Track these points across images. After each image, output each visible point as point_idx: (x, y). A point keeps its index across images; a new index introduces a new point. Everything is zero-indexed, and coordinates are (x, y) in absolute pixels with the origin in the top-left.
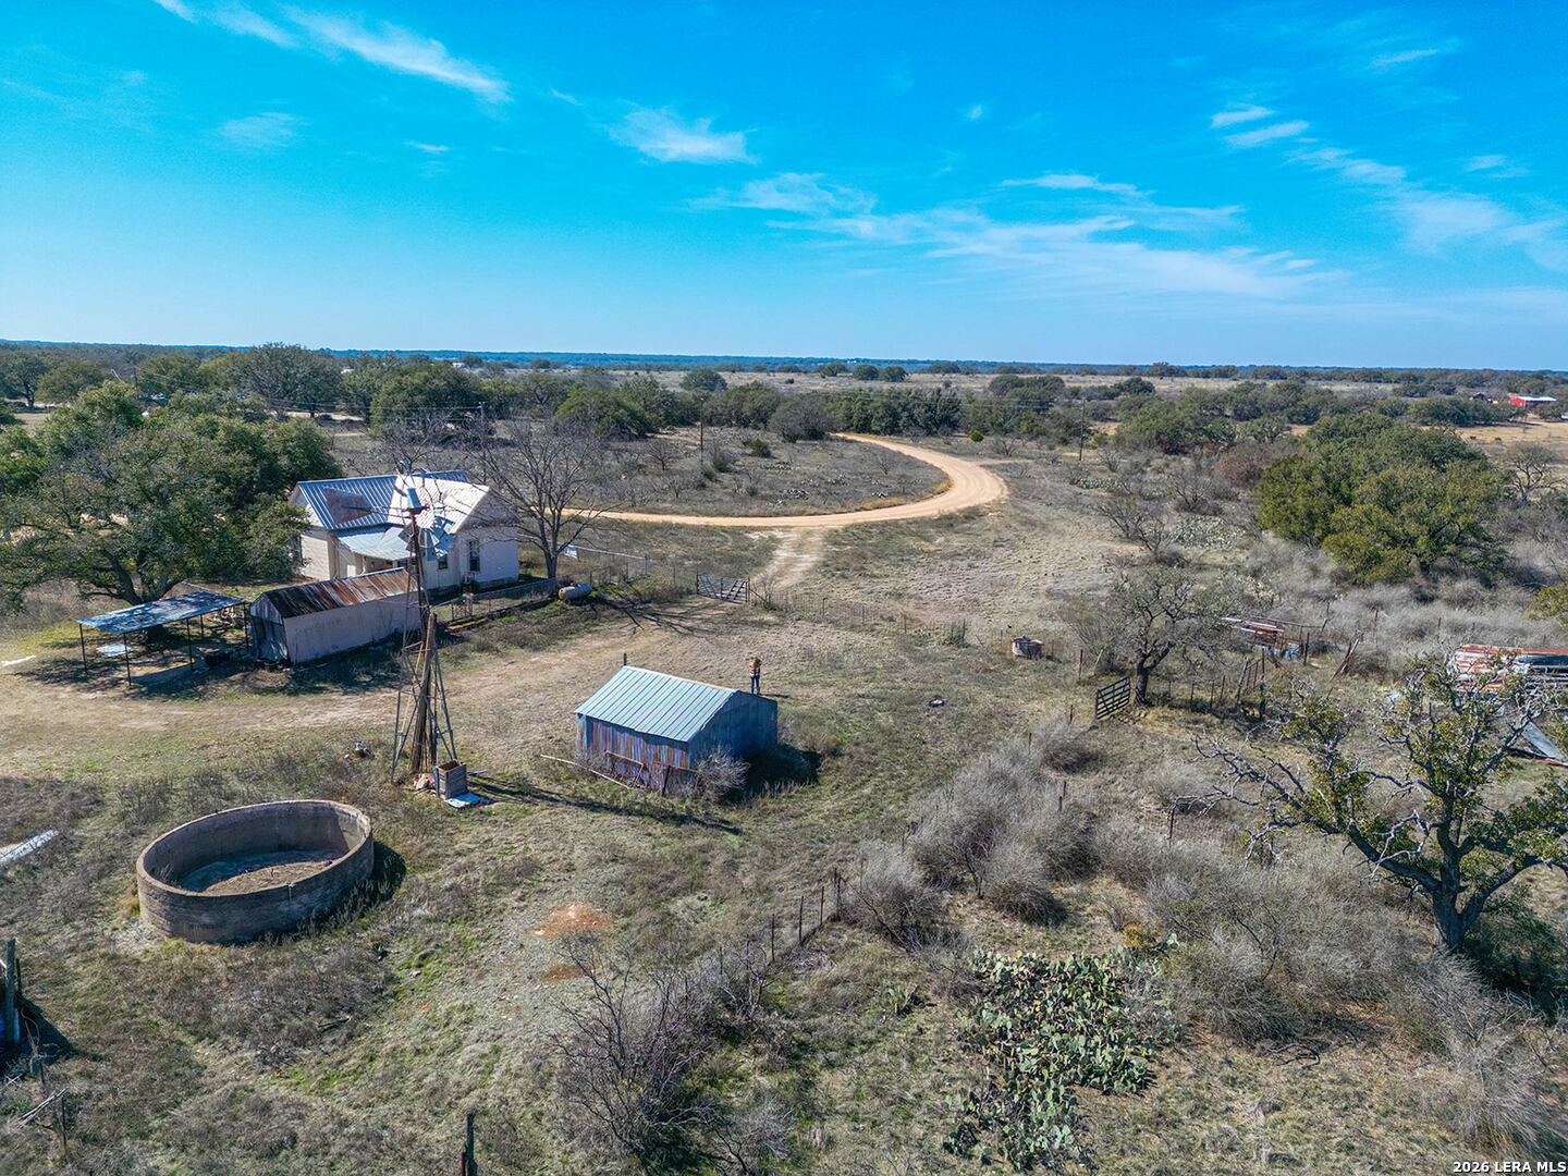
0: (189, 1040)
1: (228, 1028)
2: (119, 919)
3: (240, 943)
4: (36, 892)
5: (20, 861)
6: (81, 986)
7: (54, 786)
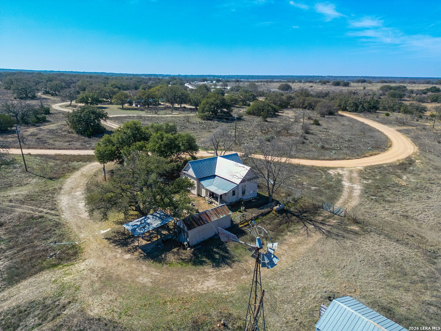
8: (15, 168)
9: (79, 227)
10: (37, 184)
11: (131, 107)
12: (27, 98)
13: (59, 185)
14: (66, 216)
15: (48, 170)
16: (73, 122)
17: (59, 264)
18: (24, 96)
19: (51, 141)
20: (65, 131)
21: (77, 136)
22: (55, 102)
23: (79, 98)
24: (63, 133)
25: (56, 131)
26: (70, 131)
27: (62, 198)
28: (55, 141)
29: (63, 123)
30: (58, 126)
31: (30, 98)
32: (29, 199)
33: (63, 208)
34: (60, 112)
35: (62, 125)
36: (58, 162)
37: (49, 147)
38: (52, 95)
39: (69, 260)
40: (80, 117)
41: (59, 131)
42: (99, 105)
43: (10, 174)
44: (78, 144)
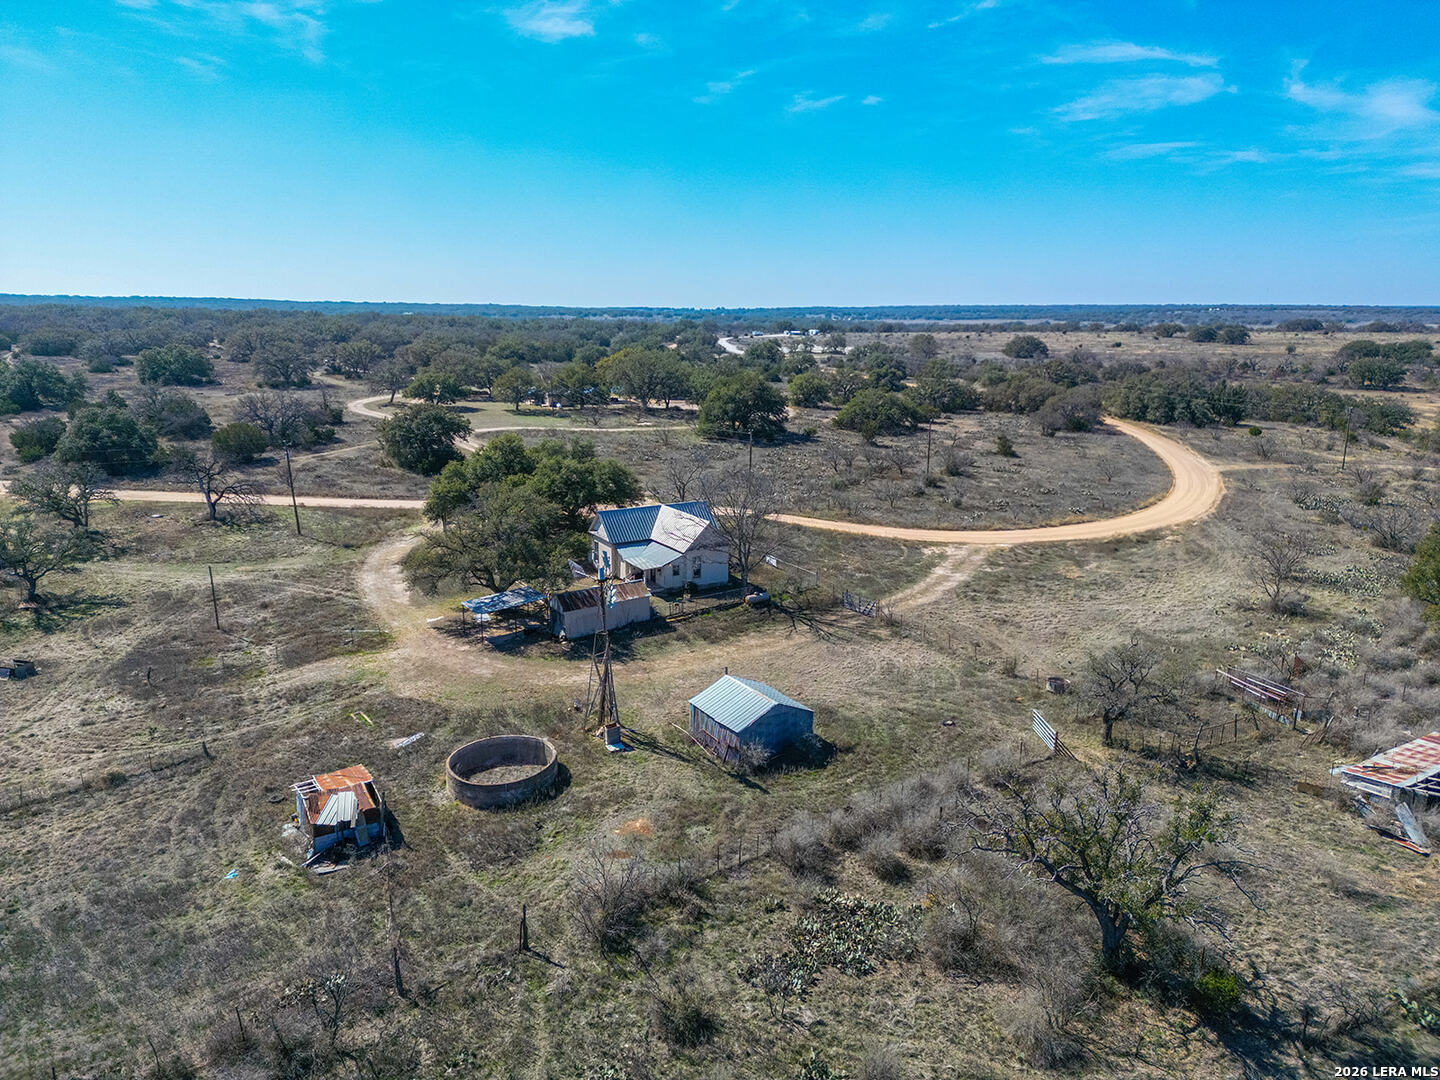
0: (447, 851)
1: (463, 849)
2: (437, 787)
3: (481, 809)
4: (409, 765)
5: (405, 748)
6: (413, 816)
7: (430, 706)
8: (278, 528)
9: (392, 614)
10: (319, 554)
11: (538, 408)
12: (287, 385)
13: (360, 557)
14: (371, 599)
15: (340, 532)
16: (393, 442)
17: (359, 651)
18: (282, 379)
19: (344, 483)
20: (376, 461)
21: (400, 472)
22: (354, 396)
23: (413, 385)
24: (372, 467)
25: (355, 462)
26: (386, 461)
27: (364, 576)
28: (355, 482)
29: (372, 445)
30: (360, 450)
31: (294, 384)
32: (308, 574)
33: (367, 590)
34: (366, 420)
35: (368, 448)
36: (359, 520)
37: (340, 492)
38: (349, 376)
39: (373, 647)
40: (409, 430)
41: (362, 463)
42: (460, 404)
43: (269, 539)
44: (400, 489)
